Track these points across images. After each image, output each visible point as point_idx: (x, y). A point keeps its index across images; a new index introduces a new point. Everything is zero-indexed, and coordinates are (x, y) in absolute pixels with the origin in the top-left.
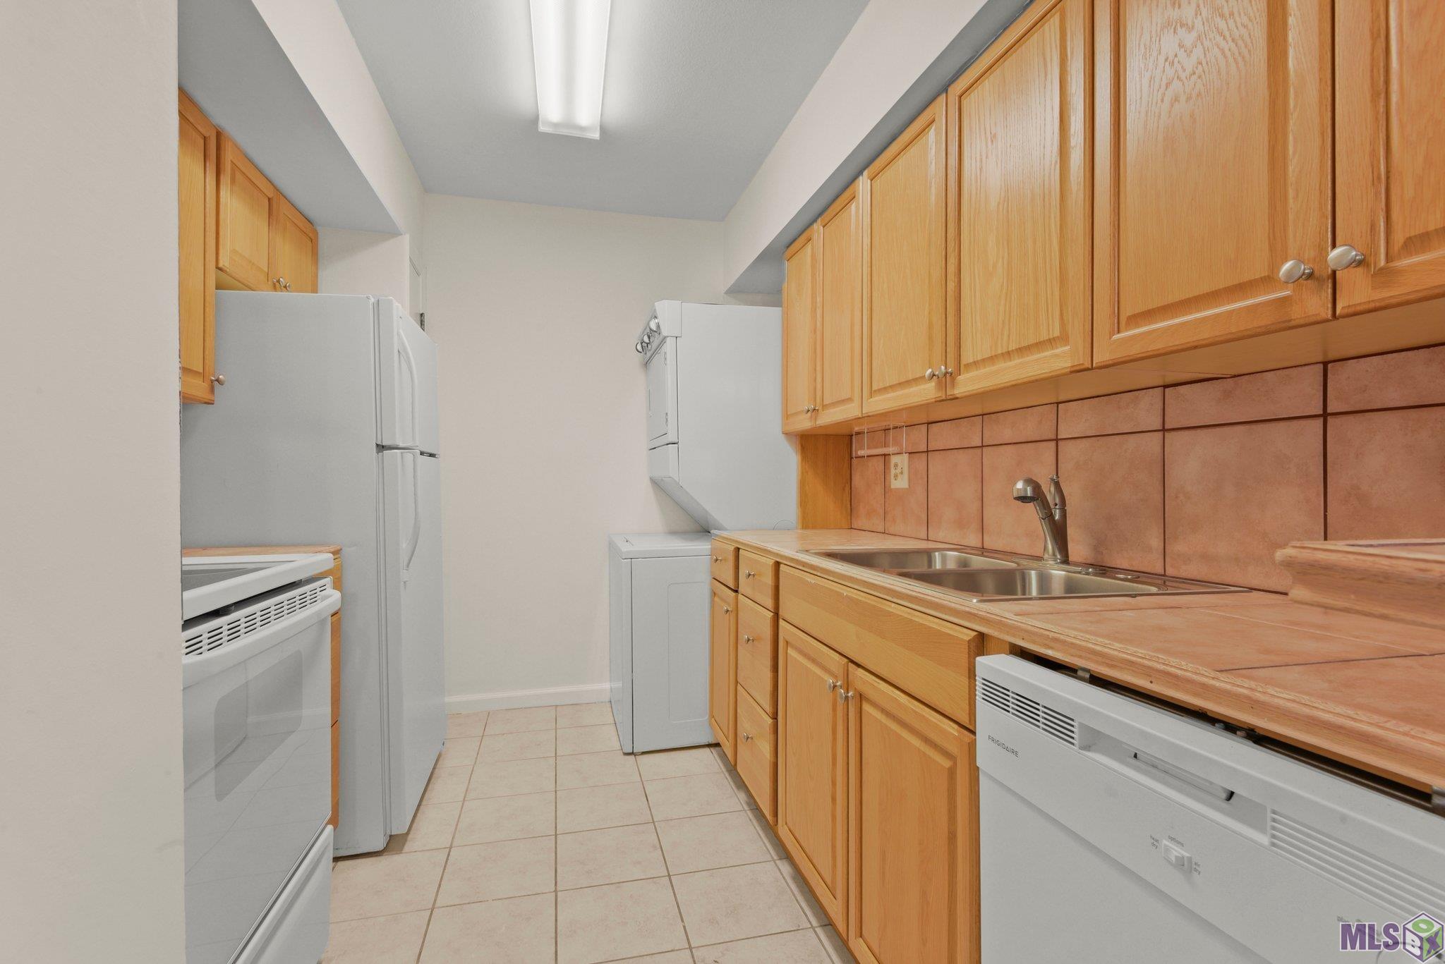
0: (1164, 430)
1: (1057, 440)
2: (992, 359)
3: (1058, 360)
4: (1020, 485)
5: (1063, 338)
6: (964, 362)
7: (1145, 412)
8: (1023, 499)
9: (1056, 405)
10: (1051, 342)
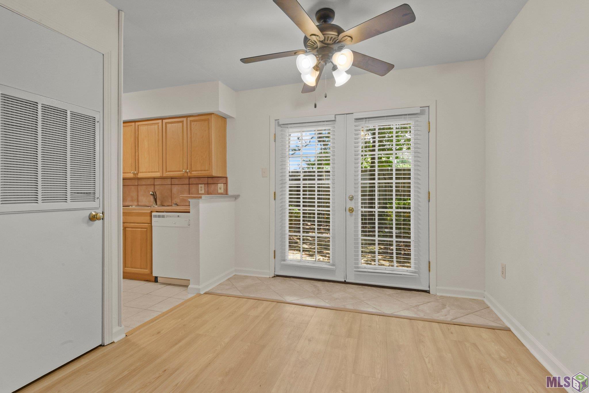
0: (171, 185)
1: (154, 185)
2: (146, 172)
3: (158, 175)
4: (151, 193)
5: (159, 172)
6: (140, 172)
7: (169, 181)
8: (151, 195)
9: (153, 179)
10: (157, 172)
